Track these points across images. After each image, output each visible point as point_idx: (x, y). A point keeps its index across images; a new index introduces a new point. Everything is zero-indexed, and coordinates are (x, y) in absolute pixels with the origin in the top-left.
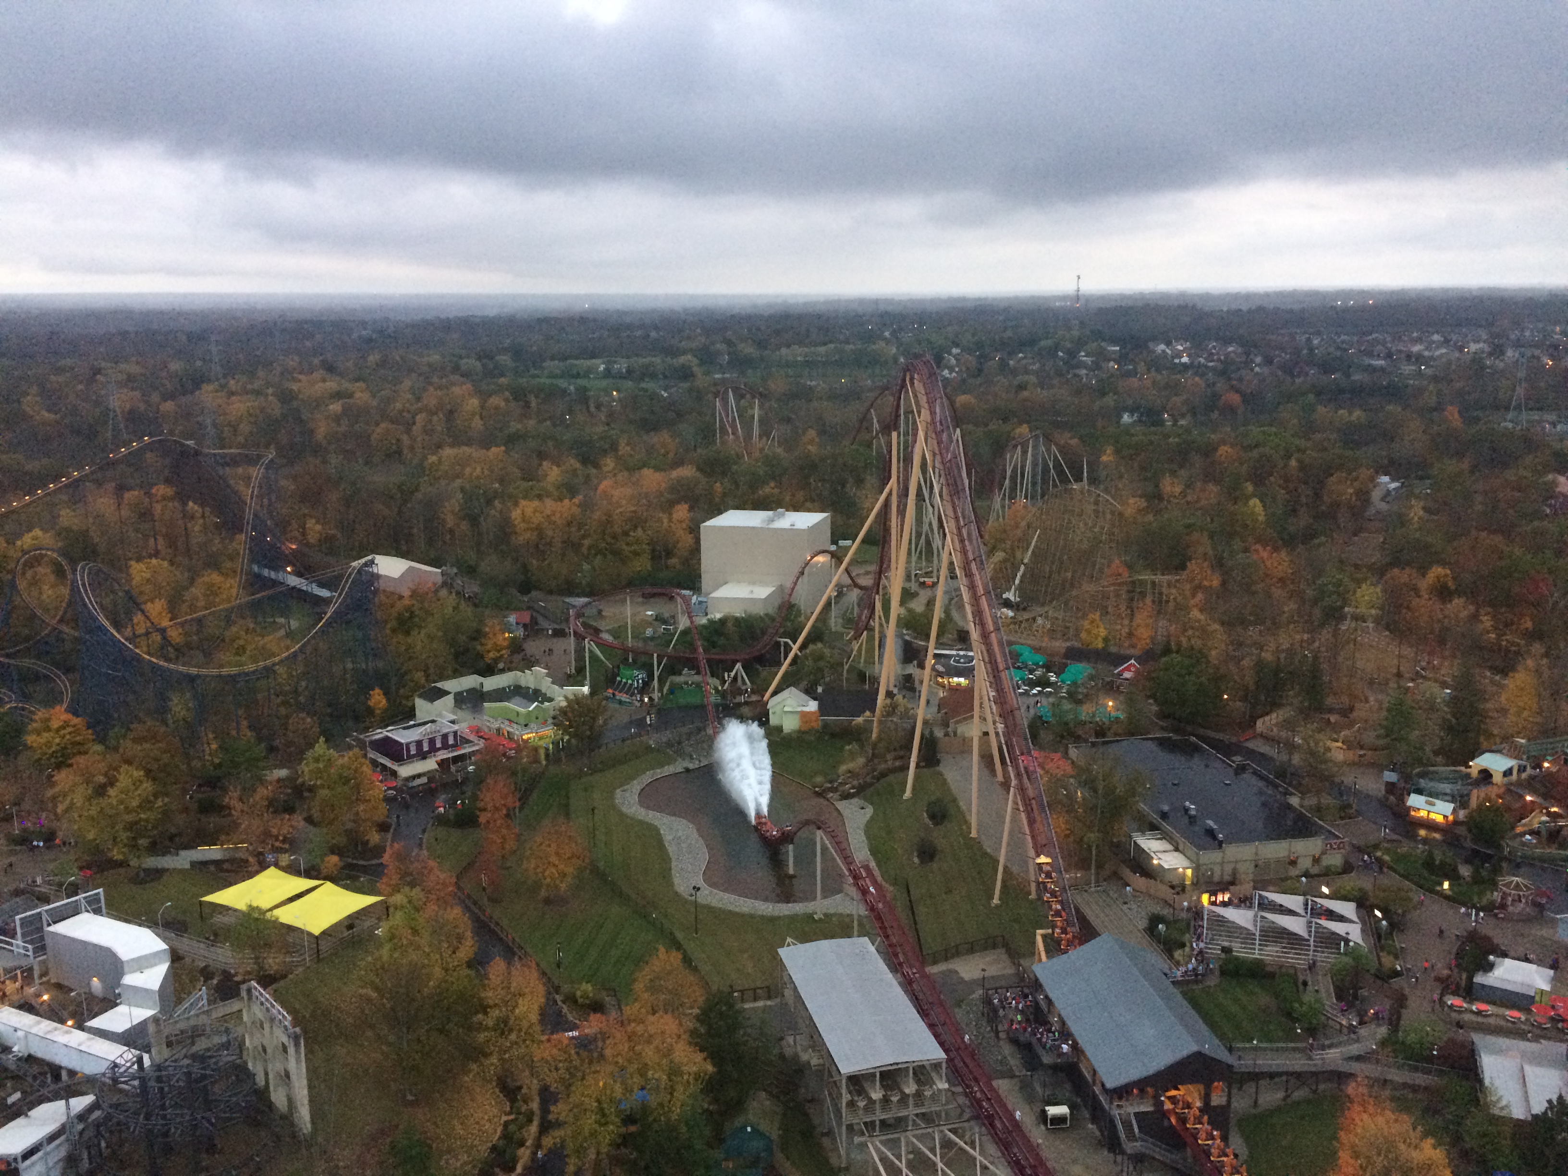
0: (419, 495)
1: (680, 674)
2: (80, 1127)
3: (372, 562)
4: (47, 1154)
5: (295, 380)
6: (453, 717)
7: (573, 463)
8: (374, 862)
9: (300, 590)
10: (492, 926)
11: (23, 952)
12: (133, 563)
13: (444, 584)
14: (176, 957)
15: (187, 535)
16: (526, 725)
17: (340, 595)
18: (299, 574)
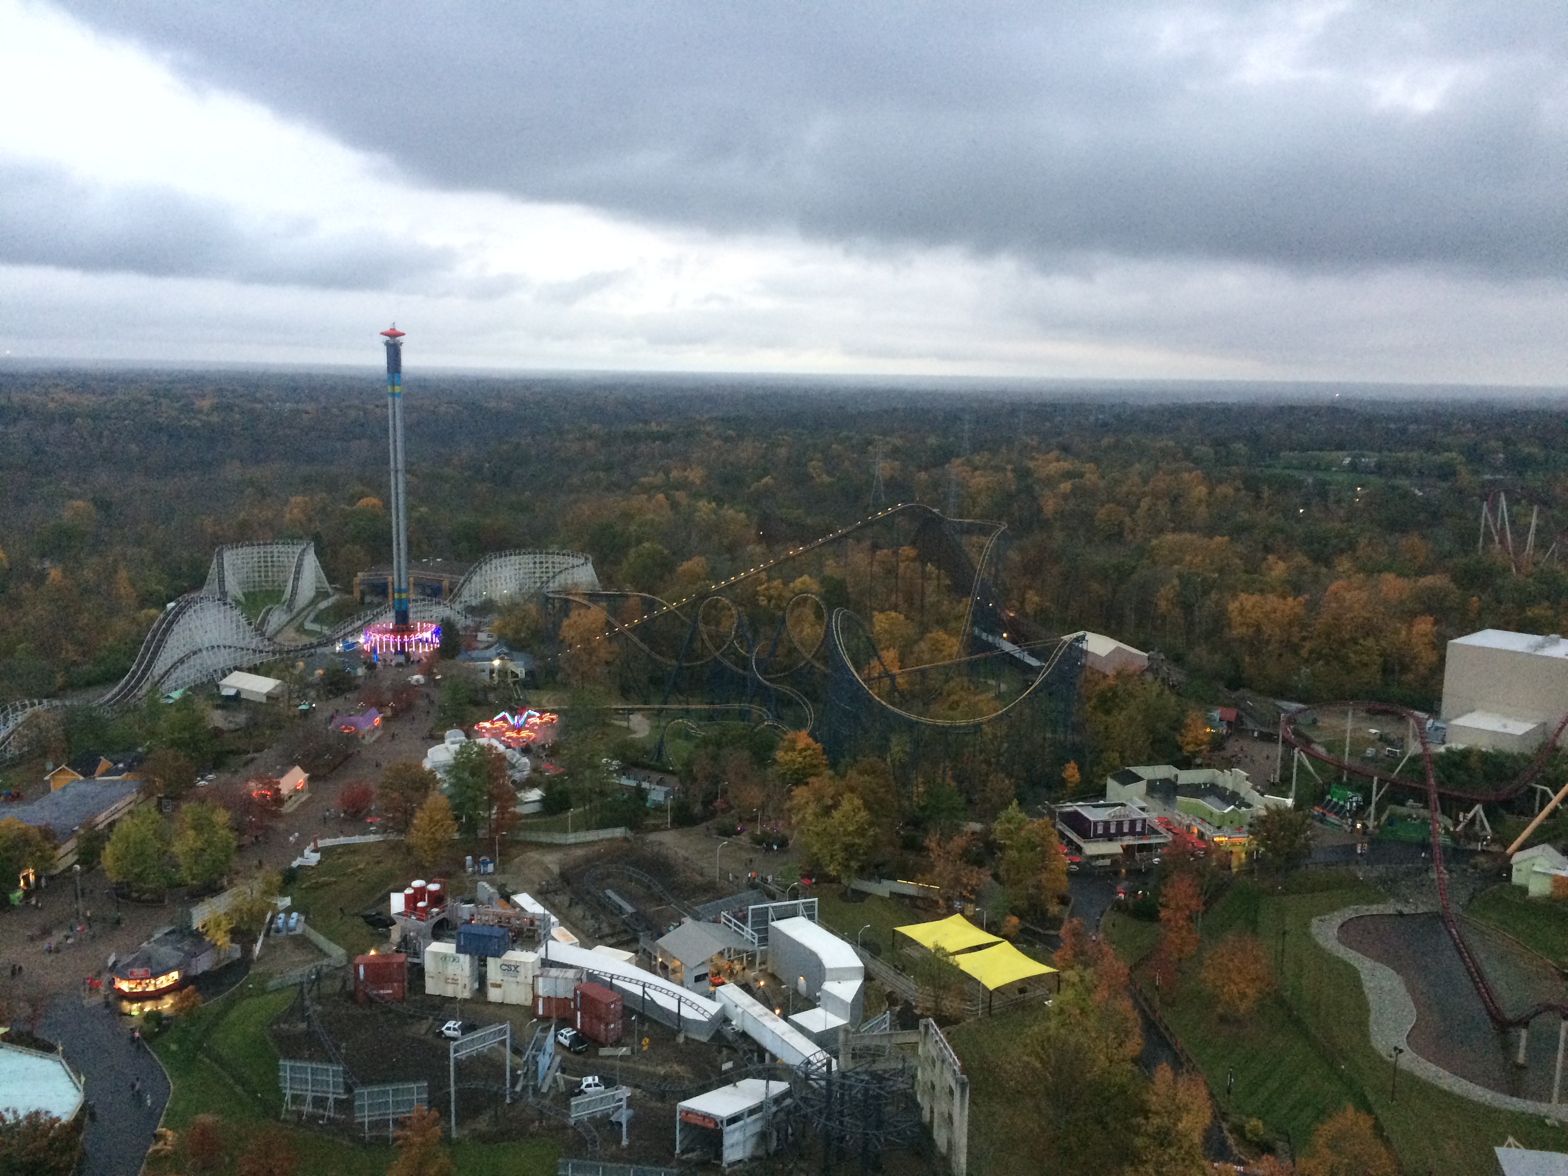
0: (1135, 577)
1: (1403, 805)
2: (774, 1109)
3: (1083, 637)
4: (746, 1125)
5: (1033, 458)
6: (1144, 805)
7: (1301, 559)
8: (1052, 932)
9: (1012, 656)
10: (1162, 1030)
11: (750, 938)
12: (875, 613)
13: (1150, 669)
14: (868, 977)
15: (923, 593)
16: (1219, 828)
17: (1049, 666)
18: (1014, 642)
